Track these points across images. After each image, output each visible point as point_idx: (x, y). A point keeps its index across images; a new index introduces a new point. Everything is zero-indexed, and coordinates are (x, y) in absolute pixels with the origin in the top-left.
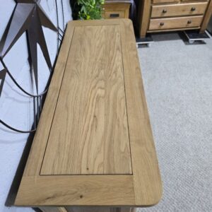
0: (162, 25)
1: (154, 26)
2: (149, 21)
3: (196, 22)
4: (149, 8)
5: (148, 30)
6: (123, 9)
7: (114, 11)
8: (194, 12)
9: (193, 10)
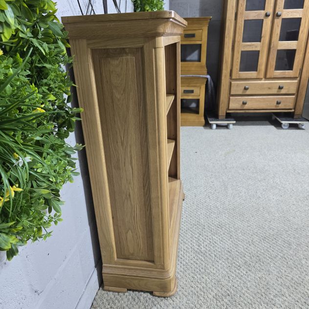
0: (244, 103)
1: (235, 104)
2: (229, 99)
3: (287, 103)
4: (228, 84)
5: (228, 109)
6: (198, 85)
7: (188, 86)
8: (283, 92)
9: (280, 88)
